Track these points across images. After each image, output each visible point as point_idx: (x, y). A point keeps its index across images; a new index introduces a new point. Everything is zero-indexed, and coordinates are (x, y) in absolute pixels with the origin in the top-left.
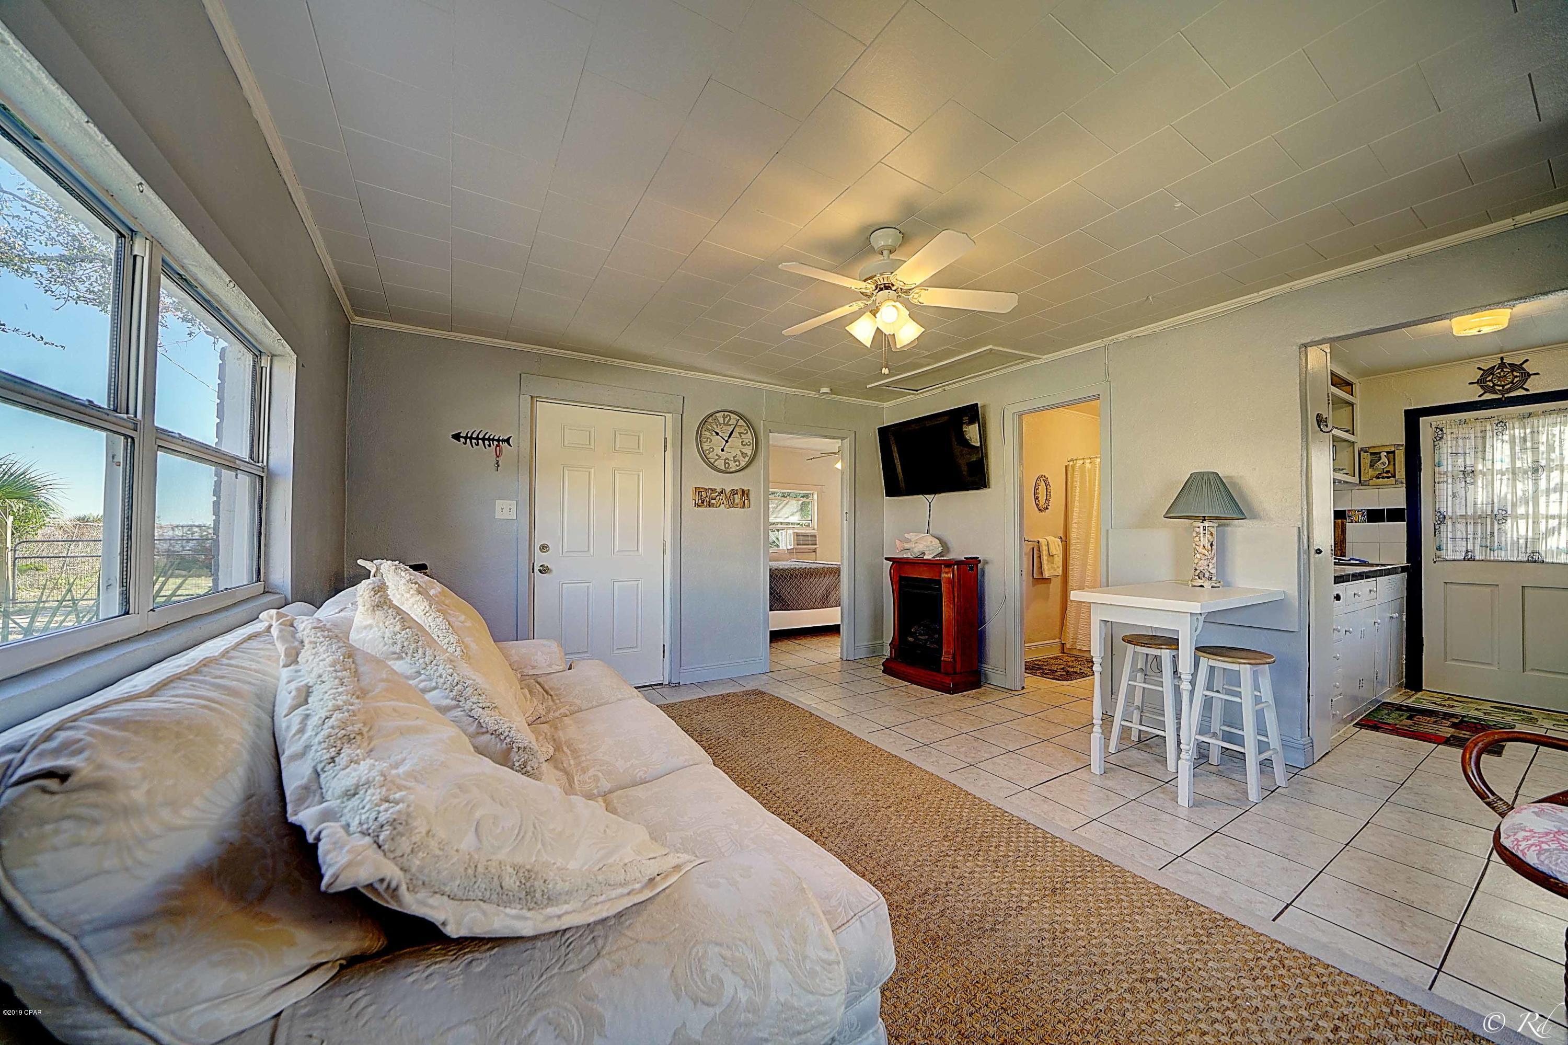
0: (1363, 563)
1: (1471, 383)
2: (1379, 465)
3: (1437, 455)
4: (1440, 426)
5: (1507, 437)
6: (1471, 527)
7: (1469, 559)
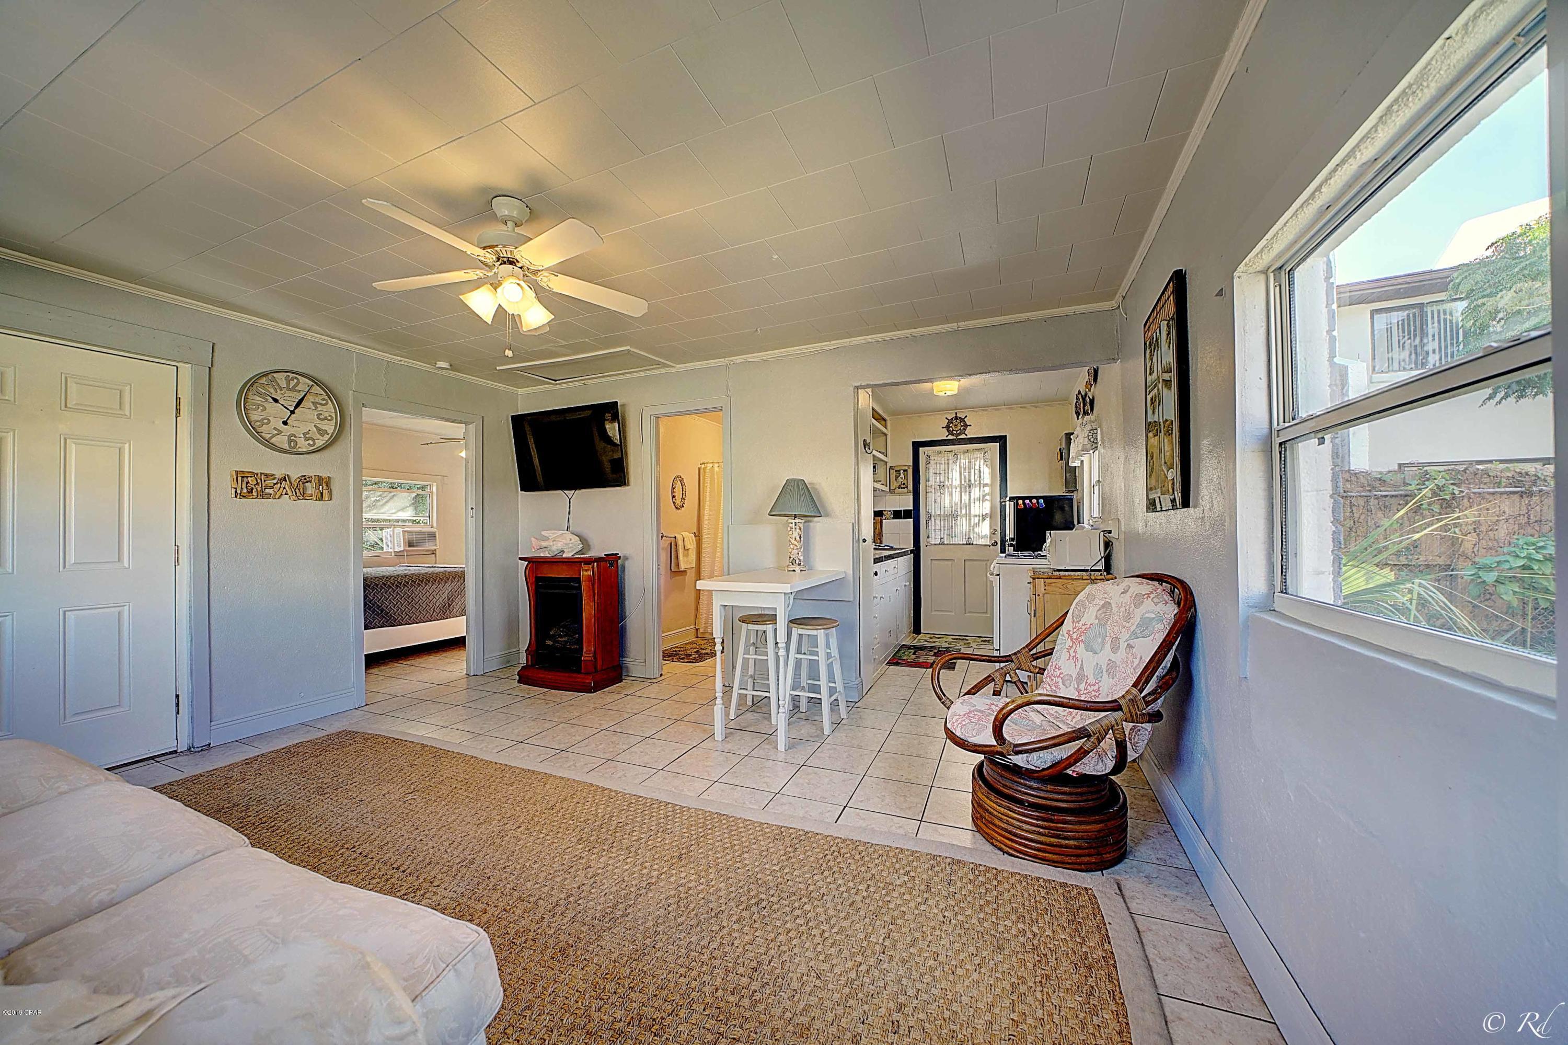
0: (892, 548)
1: (943, 428)
2: (900, 480)
3: (927, 474)
4: (929, 454)
5: (958, 464)
6: (942, 522)
7: (942, 544)
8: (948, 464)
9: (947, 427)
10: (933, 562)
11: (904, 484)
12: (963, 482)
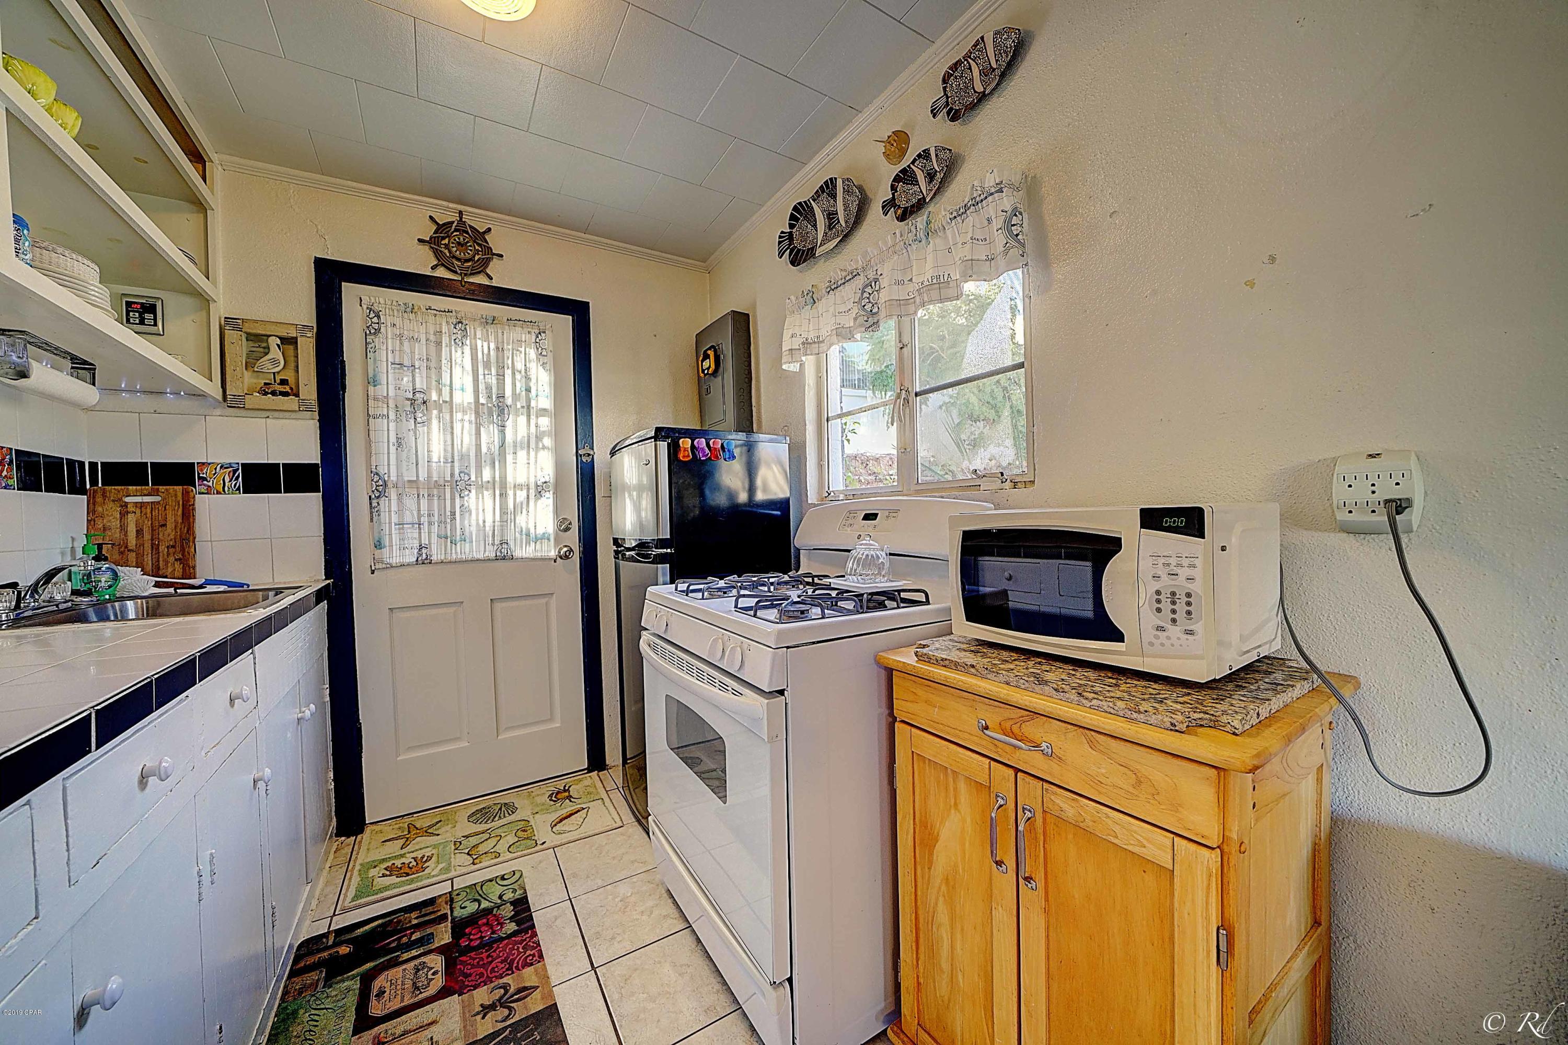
1: (420, 240)
2: (265, 363)
3: (370, 362)
4: (376, 308)
5: (467, 350)
6: (424, 503)
7: (424, 561)
8: (439, 344)
9: (433, 243)
10: (398, 614)
11: (284, 382)
12: (482, 400)
